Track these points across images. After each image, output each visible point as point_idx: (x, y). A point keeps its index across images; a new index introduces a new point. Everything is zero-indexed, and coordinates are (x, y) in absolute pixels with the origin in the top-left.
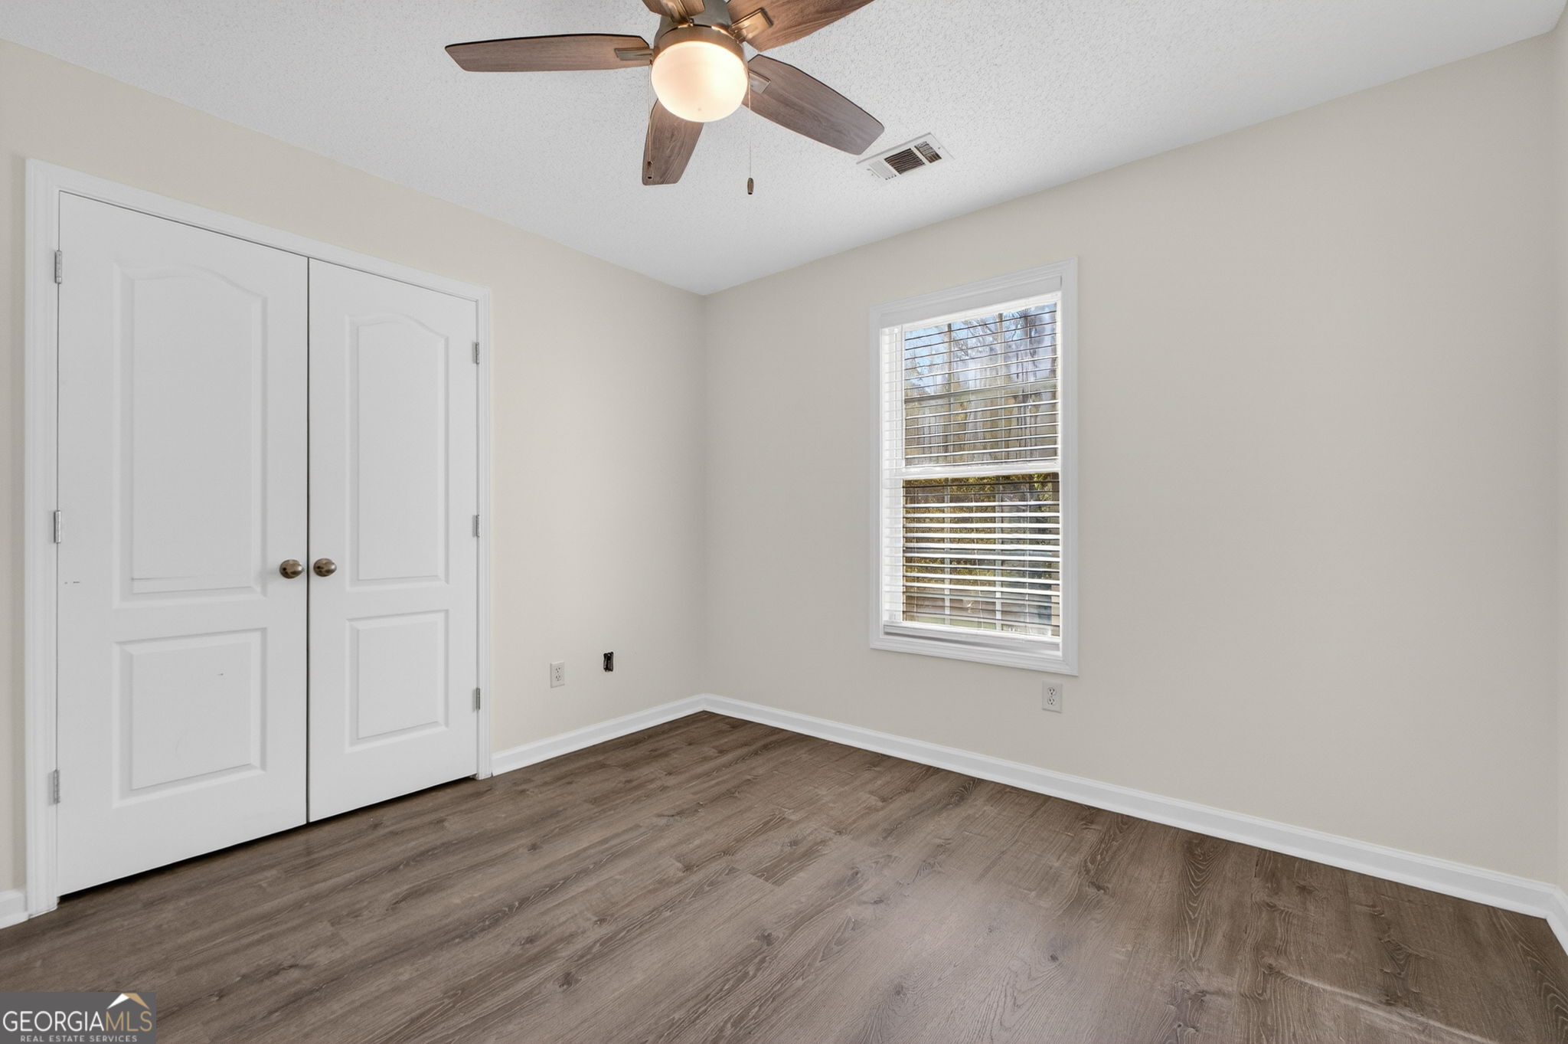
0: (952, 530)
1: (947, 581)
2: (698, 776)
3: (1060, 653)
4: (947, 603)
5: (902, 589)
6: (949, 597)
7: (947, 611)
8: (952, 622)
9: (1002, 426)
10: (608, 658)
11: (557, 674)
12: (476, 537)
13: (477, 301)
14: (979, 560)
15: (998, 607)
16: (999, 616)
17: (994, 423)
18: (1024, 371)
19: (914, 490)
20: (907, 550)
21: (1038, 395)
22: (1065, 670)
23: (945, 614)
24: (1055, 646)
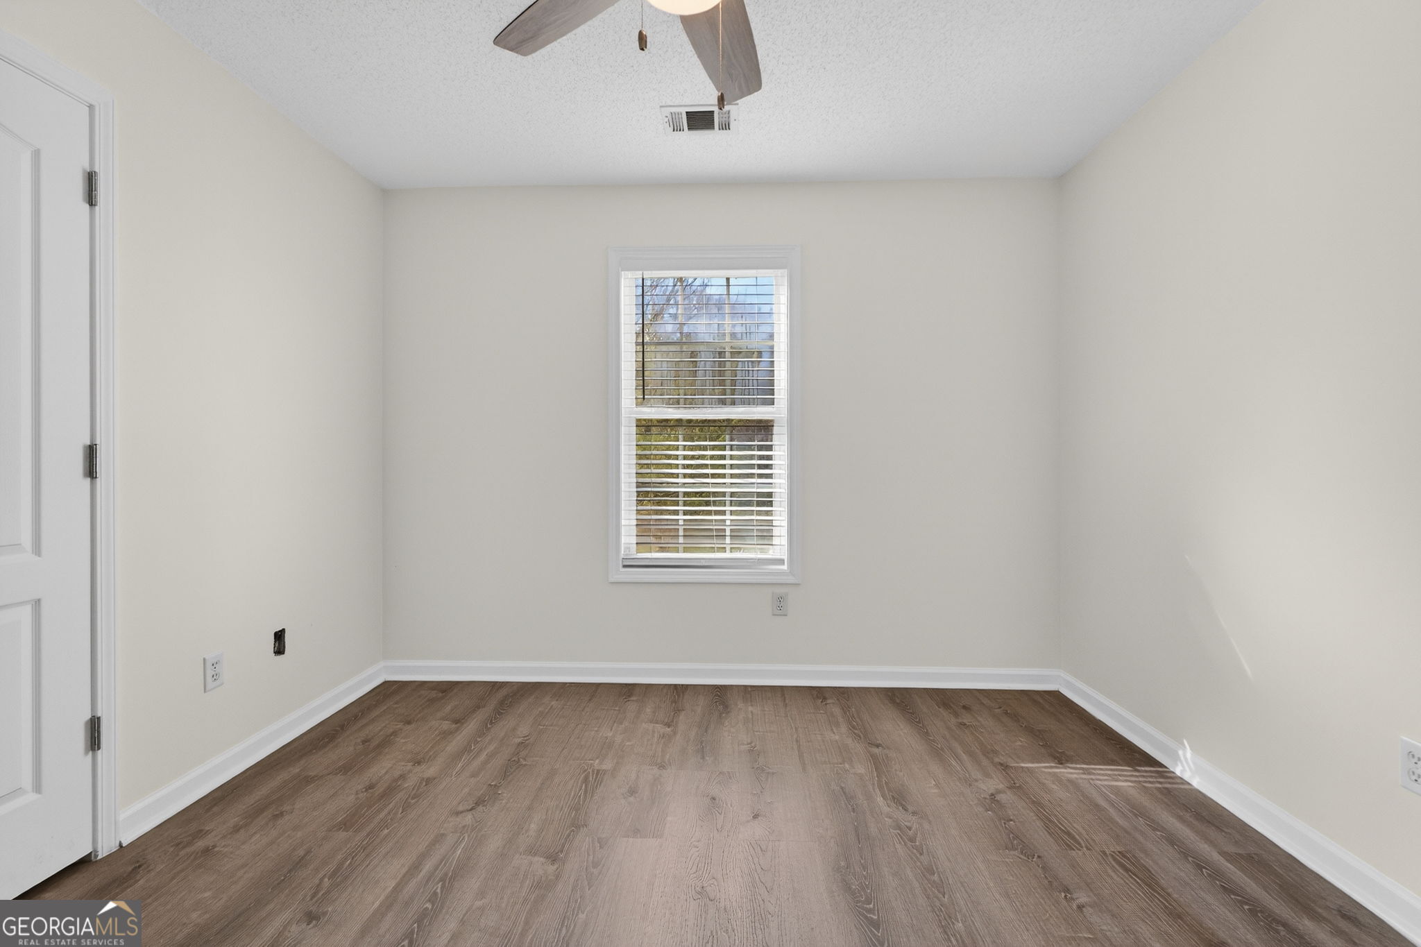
0: (685, 467)
1: (681, 513)
2: (457, 756)
3: (785, 567)
4: (681, 533)
5: (635, 522)
6: (683, 527)
7: (681, 540)
8: (686, 550)
9: (728, 377)
10: (279, 636)
11: (212, 671)
12: (89, 480)
13: (91, 107)
14: (714, 493)
15: (728, 533)
16: (728, 540)
17: (721, 373)
18: (748, 331)
19: (645, 427)
20: (639, 485)
21: (760, 354)
22: (791, 579)
23: (678, 543)
24: (781, 562)
